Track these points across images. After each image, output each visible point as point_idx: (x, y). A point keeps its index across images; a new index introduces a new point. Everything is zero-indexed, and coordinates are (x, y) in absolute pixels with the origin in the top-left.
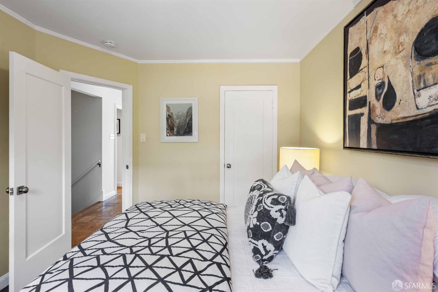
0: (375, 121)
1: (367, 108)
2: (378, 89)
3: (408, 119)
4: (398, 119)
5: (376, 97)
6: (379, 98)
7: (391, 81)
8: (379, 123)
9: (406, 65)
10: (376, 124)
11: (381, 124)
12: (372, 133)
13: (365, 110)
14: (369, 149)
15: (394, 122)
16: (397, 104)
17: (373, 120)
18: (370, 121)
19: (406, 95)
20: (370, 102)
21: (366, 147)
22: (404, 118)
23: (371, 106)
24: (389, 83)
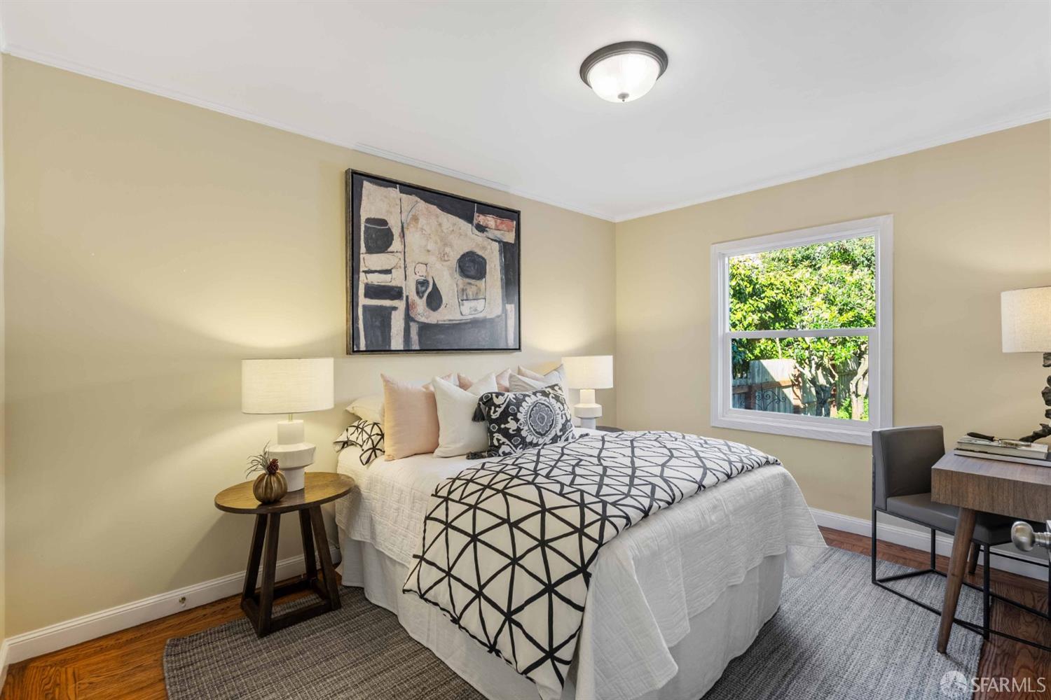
0: (416, 319)
1: (404, 302)
2: (419, 286)
3: (454, 322)
4: (444, 321)
5: (418, 293)
6: (421, 295)
7: (436, 282)
8: (422, 323)
9: (451, 275)
10: (418, 322)
11: (425, 323)
12: (412, 332)
13: (400, 304)
14: (407, 351)
15: (440, 322)
16: (443, 306)
17: (412, 318)
18: (408, 318)
19: (451, 301)
20: (407, 297)
21: (402, 349)
22: (450, 320)
23: (410, 301)
24: (434, 284)
